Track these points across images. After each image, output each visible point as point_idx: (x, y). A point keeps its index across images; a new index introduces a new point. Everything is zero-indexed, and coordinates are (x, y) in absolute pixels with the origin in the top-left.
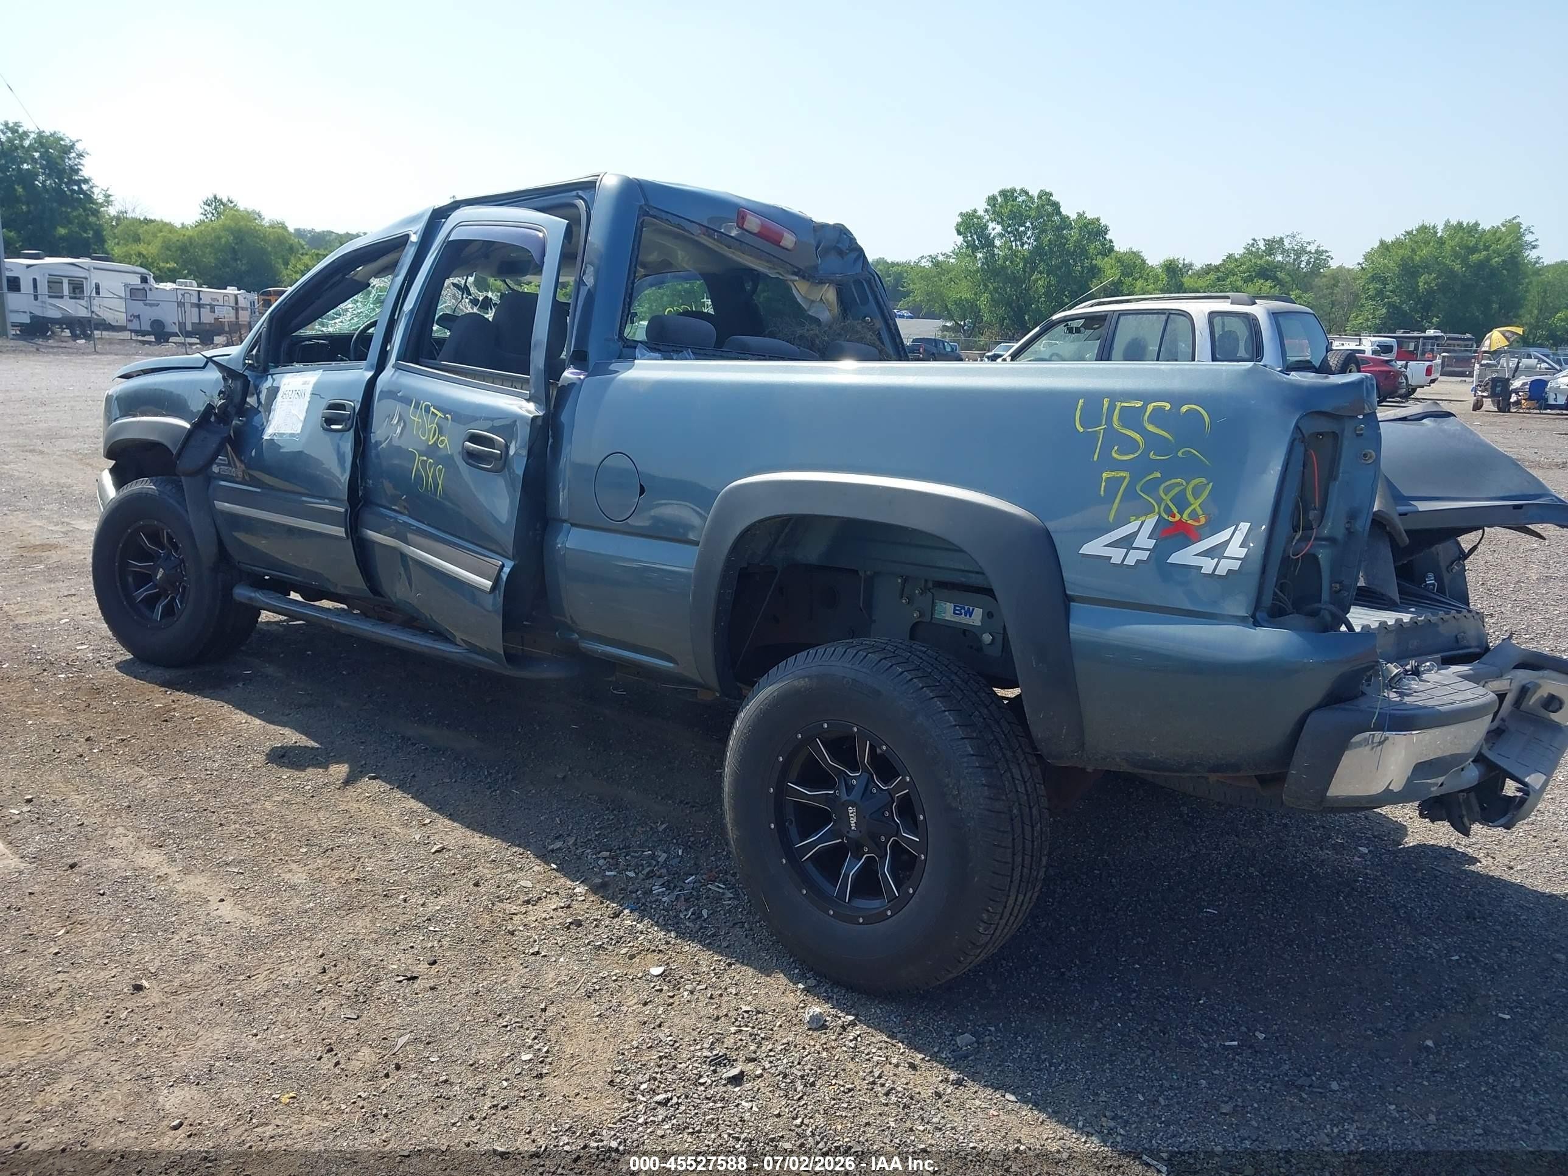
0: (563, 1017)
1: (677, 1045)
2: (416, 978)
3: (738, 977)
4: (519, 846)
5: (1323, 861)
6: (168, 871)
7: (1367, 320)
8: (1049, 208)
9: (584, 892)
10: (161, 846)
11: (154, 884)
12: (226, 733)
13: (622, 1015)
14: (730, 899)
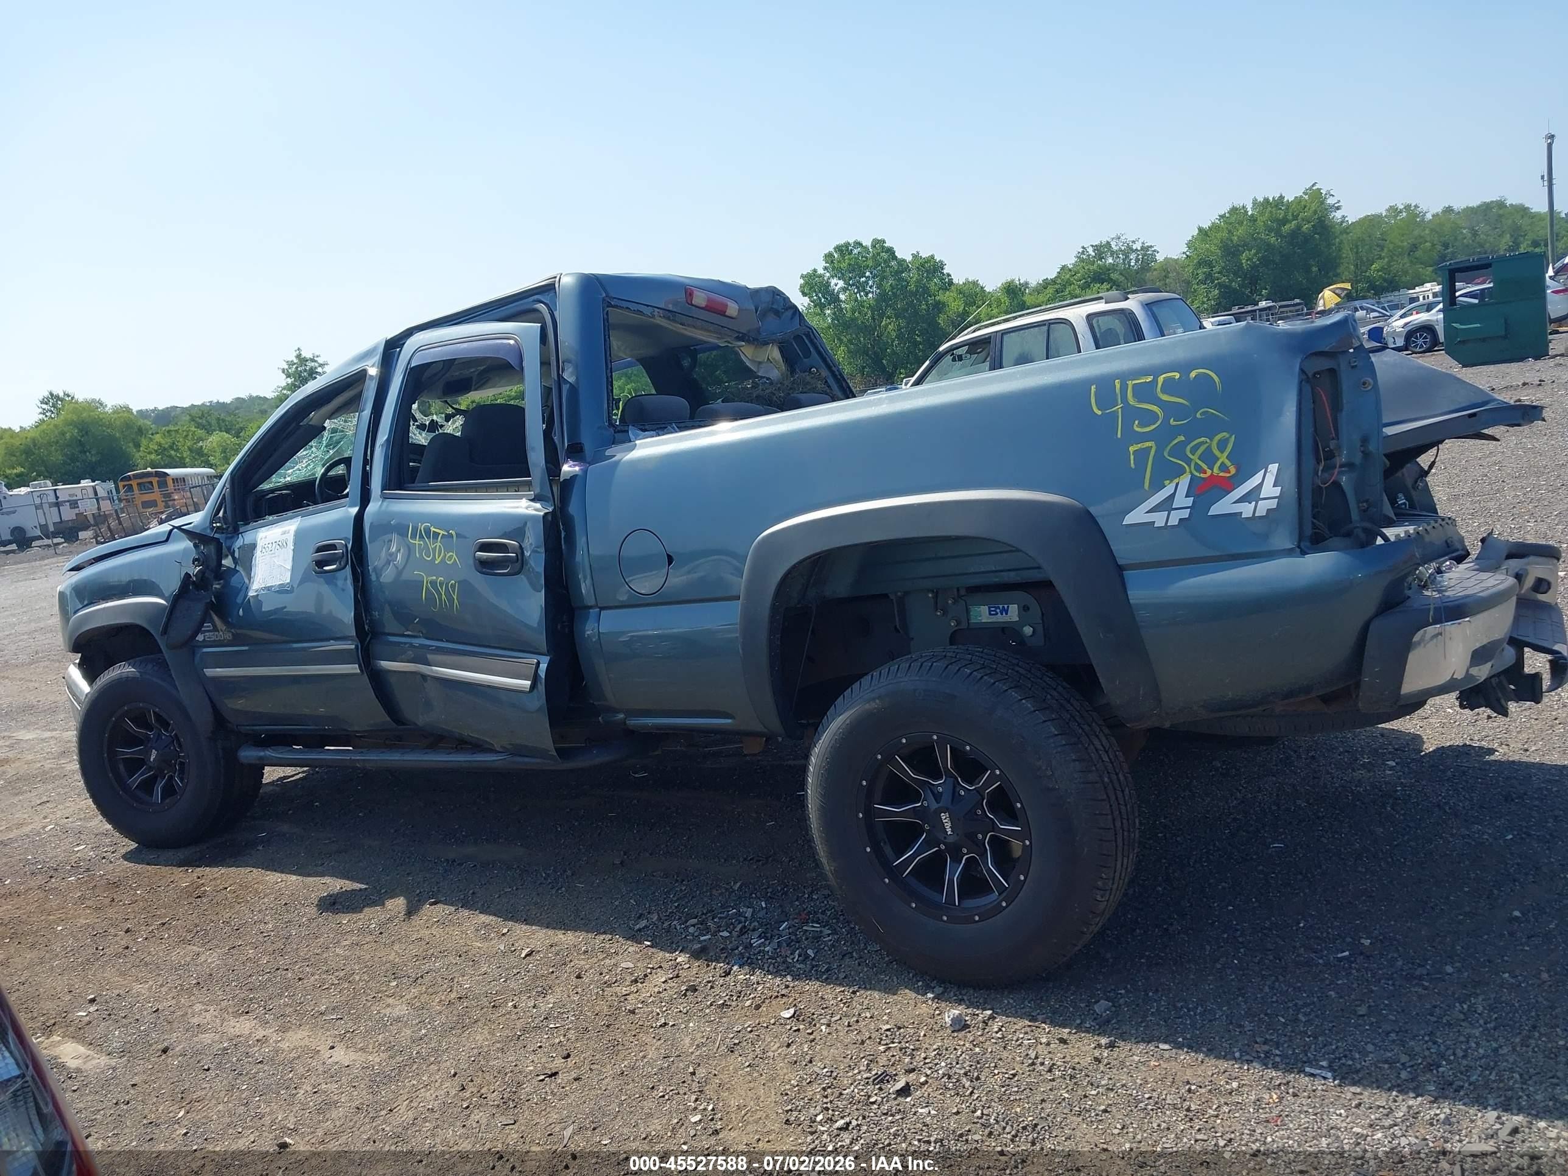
0: (715, 1075)
1: (835, 1074)
2: (556, 1074)
3: (866, 1002)
4: (605, 933)
5: (1359, 780)
6: (265, 1033)
7: (1203, 303)
8: (885, 255)
9: (686, 959)
10: (247, 1013)
11: (256, 1049)
12: (265, 896)
13: (771, 1061)
14: (829, 935)
